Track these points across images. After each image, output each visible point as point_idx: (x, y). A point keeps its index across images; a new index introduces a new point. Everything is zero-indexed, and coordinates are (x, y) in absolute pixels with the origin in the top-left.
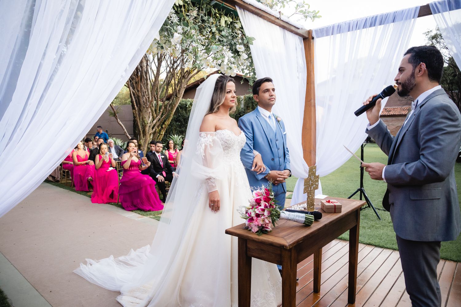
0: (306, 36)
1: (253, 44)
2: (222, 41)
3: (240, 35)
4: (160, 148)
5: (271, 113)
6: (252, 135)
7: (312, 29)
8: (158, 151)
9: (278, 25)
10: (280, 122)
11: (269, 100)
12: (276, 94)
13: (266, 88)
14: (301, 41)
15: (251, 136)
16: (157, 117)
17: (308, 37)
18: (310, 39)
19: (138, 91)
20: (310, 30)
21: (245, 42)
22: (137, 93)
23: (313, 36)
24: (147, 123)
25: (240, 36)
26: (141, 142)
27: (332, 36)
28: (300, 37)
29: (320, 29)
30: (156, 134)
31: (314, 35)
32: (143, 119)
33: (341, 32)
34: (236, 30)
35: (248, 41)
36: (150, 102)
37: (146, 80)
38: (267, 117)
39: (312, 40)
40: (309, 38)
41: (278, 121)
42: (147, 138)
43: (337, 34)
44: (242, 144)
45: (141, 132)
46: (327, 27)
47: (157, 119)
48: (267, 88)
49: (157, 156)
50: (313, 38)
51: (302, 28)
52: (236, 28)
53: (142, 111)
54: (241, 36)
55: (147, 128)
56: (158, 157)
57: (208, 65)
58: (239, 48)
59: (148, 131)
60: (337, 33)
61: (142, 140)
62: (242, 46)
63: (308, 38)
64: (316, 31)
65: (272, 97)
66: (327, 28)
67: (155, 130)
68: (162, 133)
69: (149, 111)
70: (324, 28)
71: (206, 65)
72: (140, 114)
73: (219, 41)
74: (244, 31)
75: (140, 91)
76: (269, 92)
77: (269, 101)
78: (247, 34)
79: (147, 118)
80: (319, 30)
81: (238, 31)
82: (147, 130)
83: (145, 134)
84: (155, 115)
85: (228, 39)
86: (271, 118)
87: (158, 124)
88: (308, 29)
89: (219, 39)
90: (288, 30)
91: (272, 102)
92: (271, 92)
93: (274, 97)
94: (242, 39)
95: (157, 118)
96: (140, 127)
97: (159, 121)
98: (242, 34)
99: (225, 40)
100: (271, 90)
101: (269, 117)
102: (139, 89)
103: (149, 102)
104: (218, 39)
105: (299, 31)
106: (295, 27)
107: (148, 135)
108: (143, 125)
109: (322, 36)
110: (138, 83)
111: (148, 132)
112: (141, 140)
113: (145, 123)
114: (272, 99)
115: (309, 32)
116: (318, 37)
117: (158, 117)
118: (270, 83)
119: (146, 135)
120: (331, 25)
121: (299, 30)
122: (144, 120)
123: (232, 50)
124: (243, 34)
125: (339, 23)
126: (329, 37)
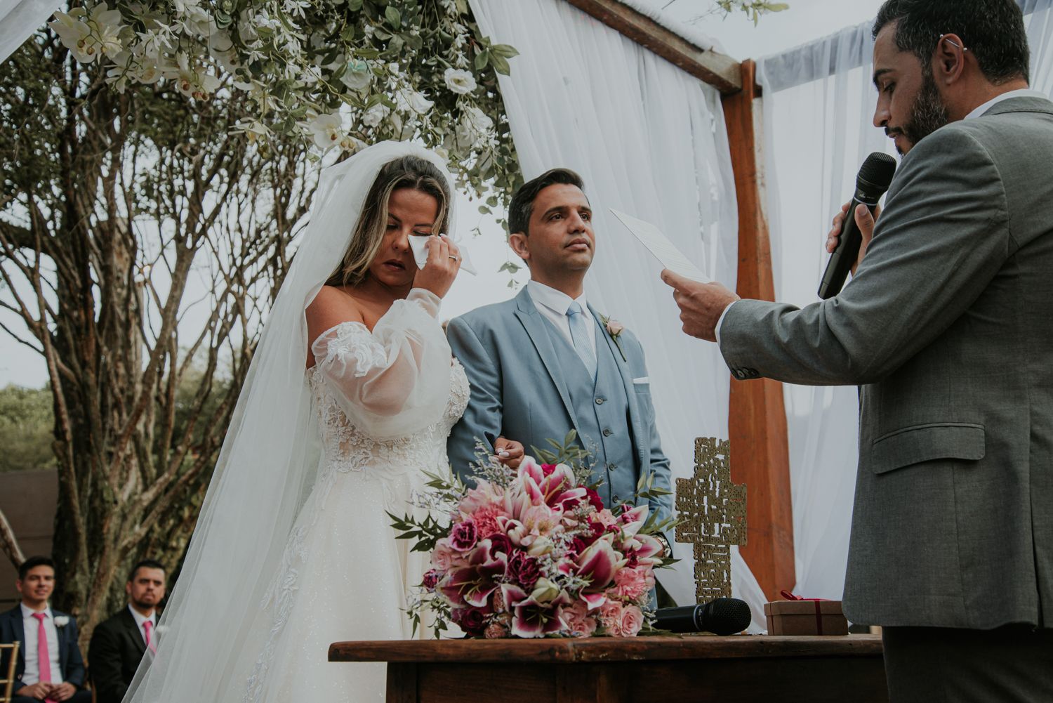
0: (734, 82)
1: (508, 74)
2: (387, 42)
3: (462, 36)
4: (152, 586)
5: (581, 300)
6: (495, 380)
7: (754, 58)
8: (144, 601)
9: (616, 29)
10: (619, 342)
11: (566, 246)
12: (596, 226)
13: (554, 205)
14: (714, 102)
15: (492, 384)
16: (159, 475)
17: (739, 86)
18: (749, 93)
19: (84, 364)
20: (748, 61)
21: (481, 65)
22: (79, 370)
23: (758, 82)
24: (111, 499)
25: (460, 41)
26: (76, 584)
27: (833, 77)
28: (707, 86)
29: (784, 56)
30: (150, 549)
31: (762, 77)
32: (94, 485)
33: (864, 57)
34: (444, 19)
35: (490, 60)
36: (133, 413)
37: (122, 325)
38: (559, 315)
39: (755, 102)
40: (745, 90)
41: (611, 335)
42: (107, 569)
43: (851, 68)
44: (454, 408)
45: (83, 538)
46: (810, 44)
47: (161, 484)
48: (559, 204)
49: (140, 624)
50: (758, 92)
51: (711, 50)
52: (445, 14)
53: (95, 450)
54: (465, 41)
55: (112, 524)
56: (142, 631)
57: (333, 138)
58: (458, 82)
59: (111, 537)
60: (852, 66)
61: (83, 573)
62: (468, 77)
63: (740, 90)
64: (769, 63)
65: (578, 237)
66: (812, 48)
67: (147, 534)
68: (174, 544)
69: (128, 452)
70: (799, 52)
71: (326, 136)
72: (85, 464)
73: (377, 42)
74: (477, 27)
75: (93, 364)
76: (565, 218)
77: (566, 252)
78: (486, 27)
79: (115, 481)
80: (781, 60)
81: (455, 24)
82: (112, 531)
83: (99, 549)
84: (154, 471)
85: (411, 36)
86: (575, 319)
87: (164, 503)
88: (740, 60)
89: (374, 36)
90: (656, 53)
91: (580, 257)
92: (574, 220)
93: (585, 236)
94: (470, 55)
95: (161, 480)
96: (81, 521)
97: (167, 490)
98: (468, 35)
99: (397, 40)
100: (575, 213)
101: (569, 315)
102: (90, 358)
103: (128, 414)
104: (371, 36)
105: (701, 59)
106: (682, 40)
107: (113, 557)
108: (93, 510)
109: (794, 80)
110: (83, 331)
111: (116, 540)
112: (78, 577)
113: (103, 501)
114: (580, 242)
115: (745, 70)
116: (779, 85)
117: (166, 475)
118: (574, 188)
119: (102, 552)
120: (828, 37)
121: (703, 54)
122: (100, 487)
123: (429, 91)
124: (473, 35)
125: (856, 27)
126: (819, 82)
